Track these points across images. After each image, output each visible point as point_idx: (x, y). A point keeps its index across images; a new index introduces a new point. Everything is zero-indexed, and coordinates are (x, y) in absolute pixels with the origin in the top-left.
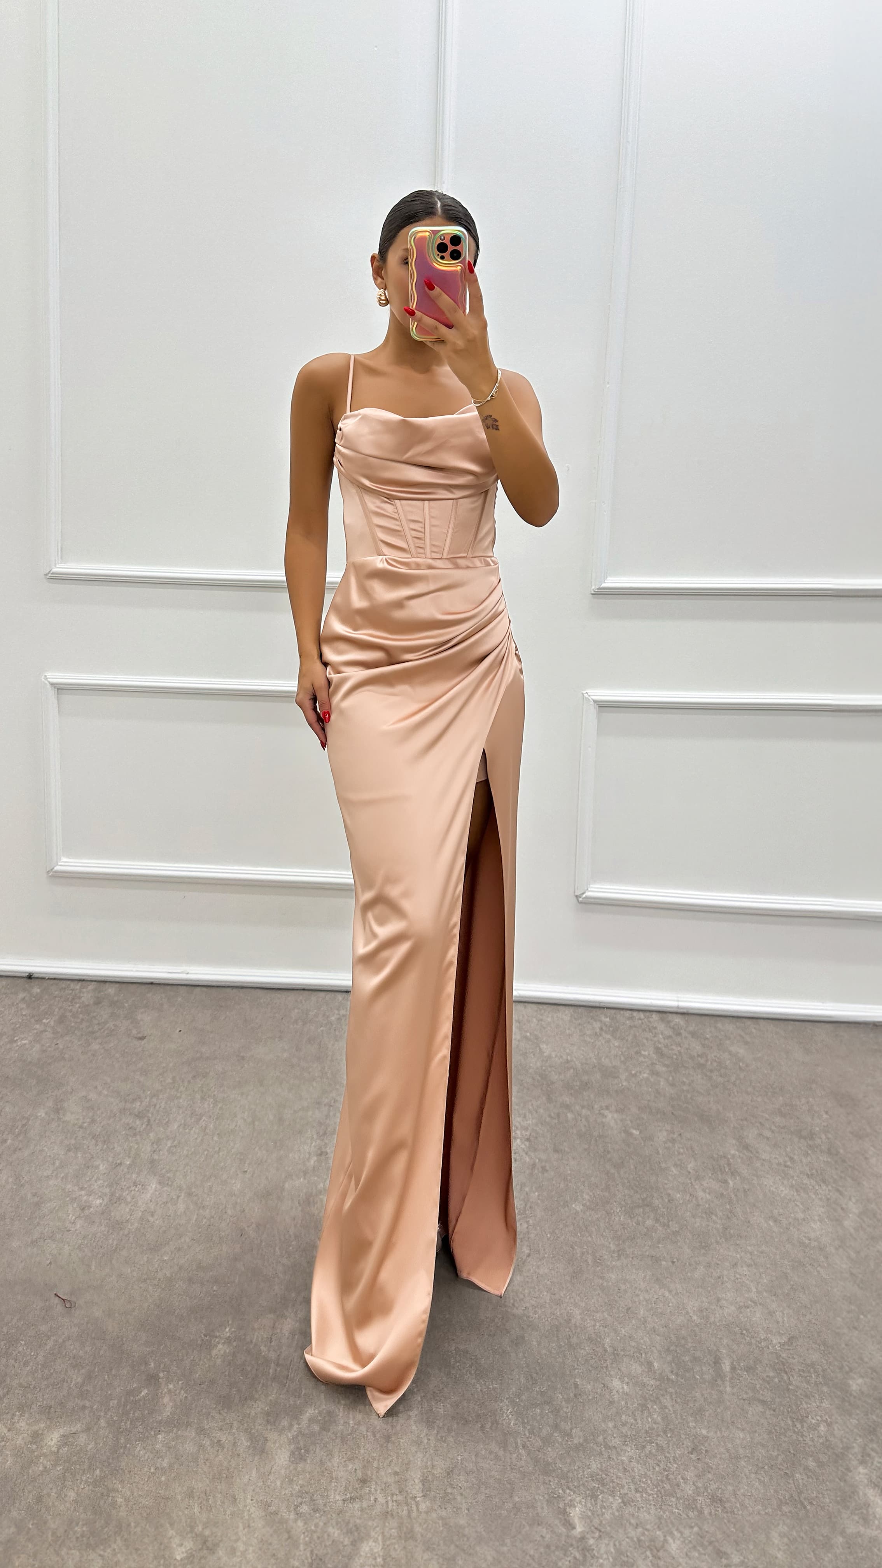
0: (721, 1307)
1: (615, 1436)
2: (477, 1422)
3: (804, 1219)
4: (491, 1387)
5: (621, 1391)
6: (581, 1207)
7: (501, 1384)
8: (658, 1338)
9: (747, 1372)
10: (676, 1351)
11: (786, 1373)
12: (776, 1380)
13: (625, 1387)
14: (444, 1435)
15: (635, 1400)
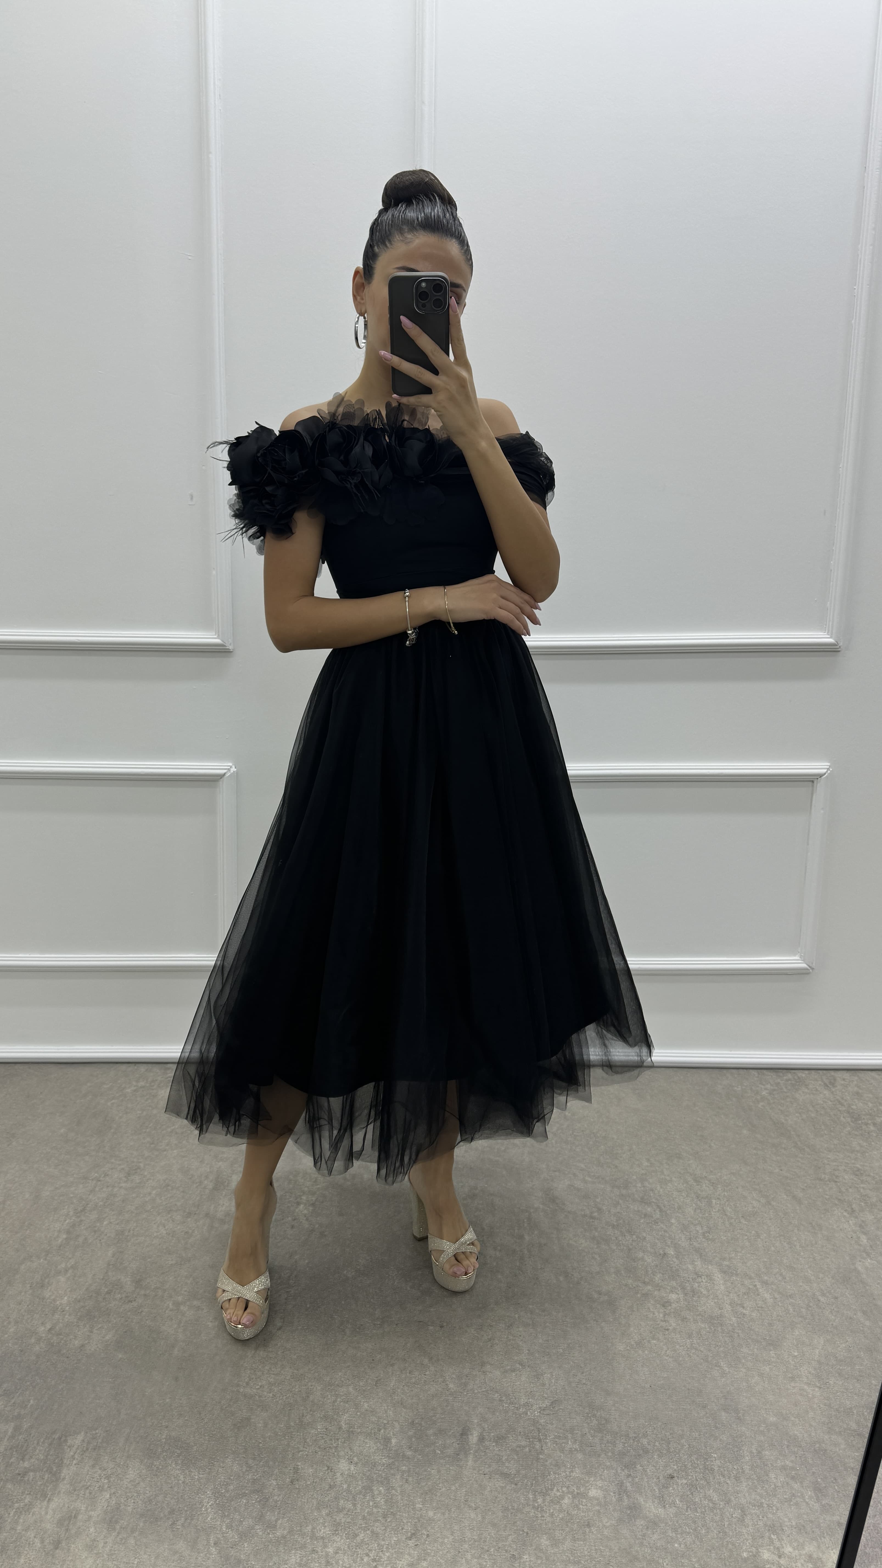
0: (484, 1372)
1: (326, 1525)
2: (168, 1519)
3: (598, 1273)
4: (196, 1477)
5: (346, 1473)
6: (353, 1273)
7: (209, 1473)
8: (405, 1410)
9: (497, 1442)
10: (420, 1424)
11: (540, 1440)
12: (527, 1449)
13: (352, 1468)
14: (125, 1536)
15: (360, 1483)
